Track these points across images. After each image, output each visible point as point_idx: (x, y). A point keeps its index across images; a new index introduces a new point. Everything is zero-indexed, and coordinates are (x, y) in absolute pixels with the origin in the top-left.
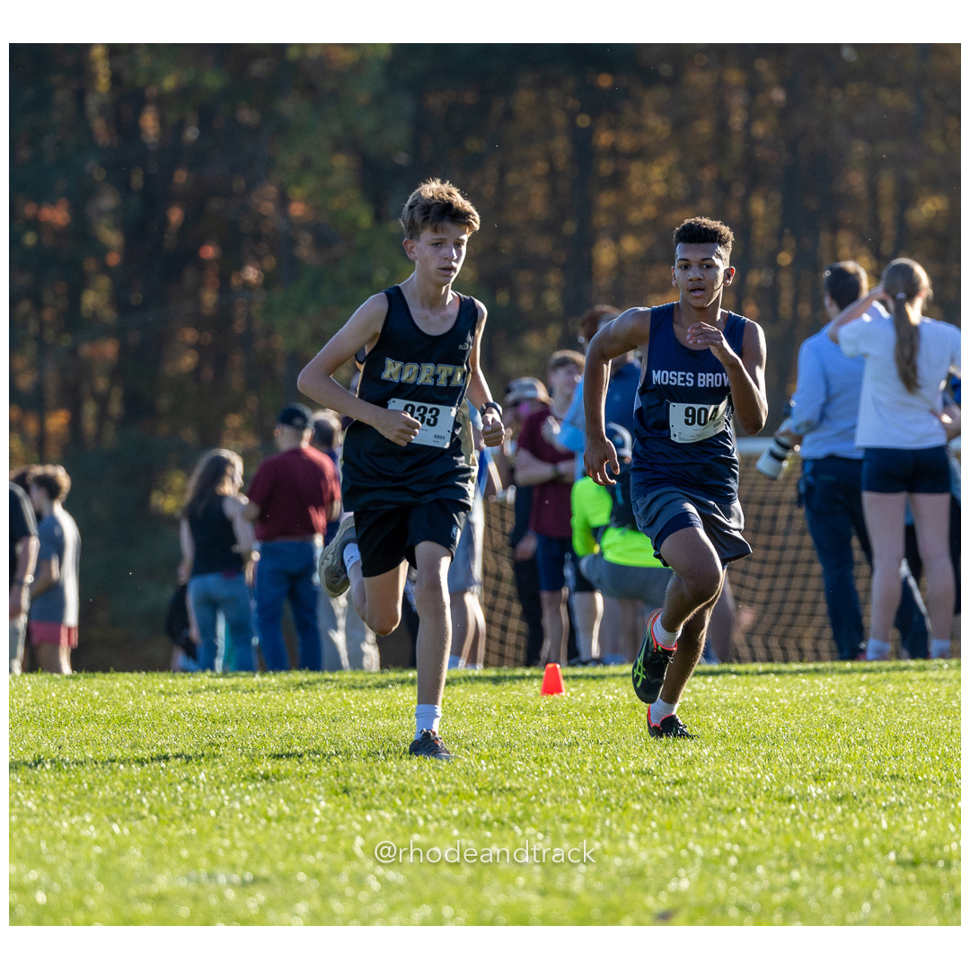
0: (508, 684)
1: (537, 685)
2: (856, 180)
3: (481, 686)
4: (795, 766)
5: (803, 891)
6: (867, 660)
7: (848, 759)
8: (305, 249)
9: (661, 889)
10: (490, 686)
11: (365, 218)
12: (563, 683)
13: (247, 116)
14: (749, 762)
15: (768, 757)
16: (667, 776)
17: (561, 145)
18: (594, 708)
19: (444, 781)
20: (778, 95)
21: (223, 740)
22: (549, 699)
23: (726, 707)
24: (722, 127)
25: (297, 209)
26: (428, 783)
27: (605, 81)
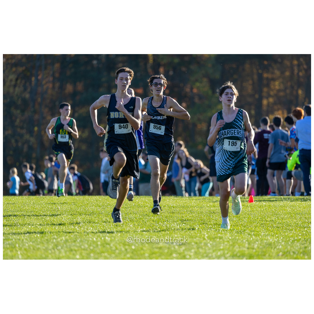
11: (210, 93)
17: (255, 77)
18: (261, 206)
22: (250, 203)
23: (291, 206)
24: (292, 73)
27: (266, 63)
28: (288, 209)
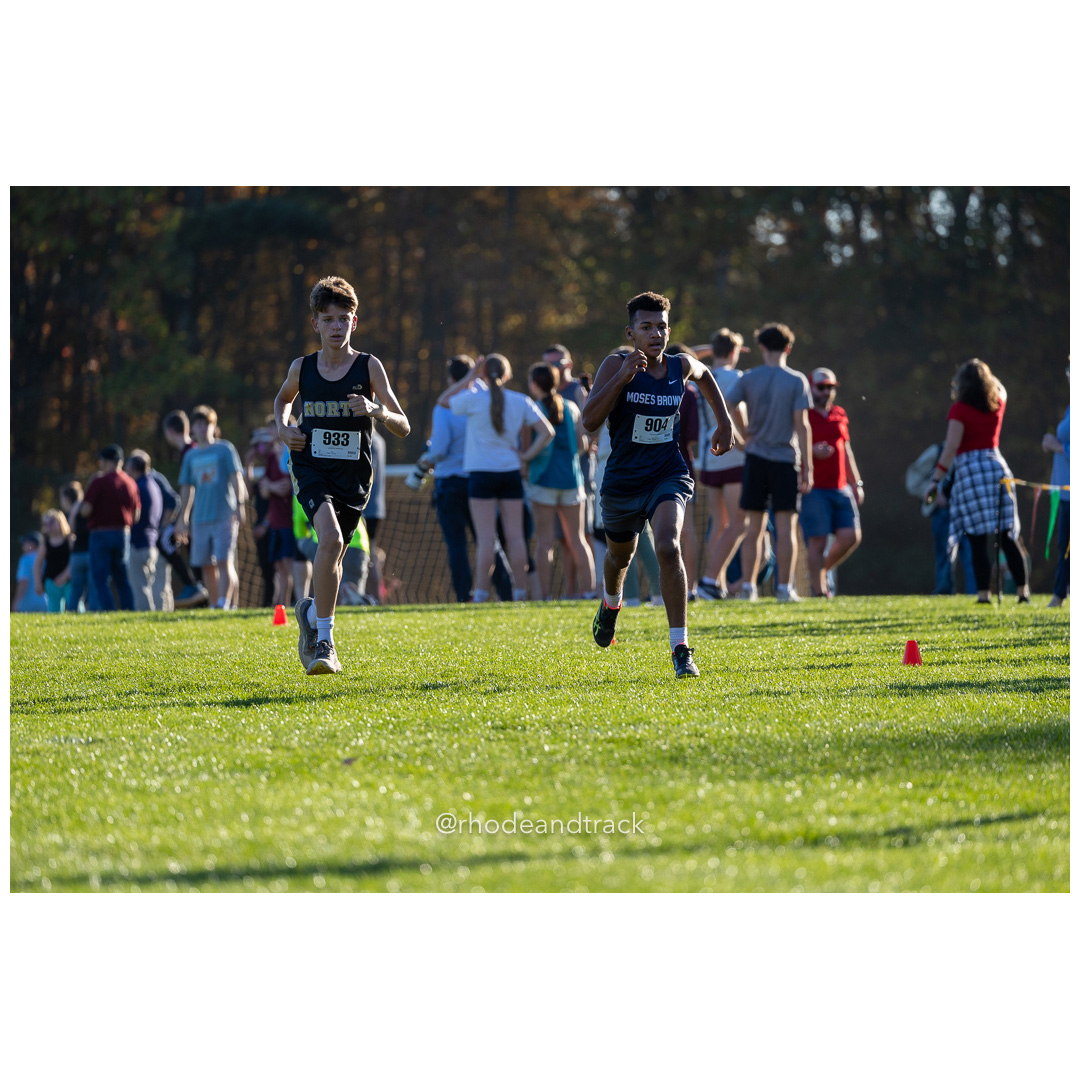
0: (252, 619)
1: (270, 619)
2: (467, 305)
3: (236, 620)
4: (429, 668)
5: (434, 745)
6: (474, 602)
7: (462, 663)
8: (126, 350)
9: (346, 745)
10: (241, 620)
11: (164, 330)
12: (287, 618)
13: (91, 267)
14: (401, 666)
15: (413, 663)
16: (351, 675)
17: (285, 285)
19: (213, 679)
20: (419, 253)
21: (75, 655)
22: (278, 628)
23: (387, 632)
24: (385, 274)
25: (122, 325)
26: (203, 680)
27: (312, 245)
28: (380, 640)
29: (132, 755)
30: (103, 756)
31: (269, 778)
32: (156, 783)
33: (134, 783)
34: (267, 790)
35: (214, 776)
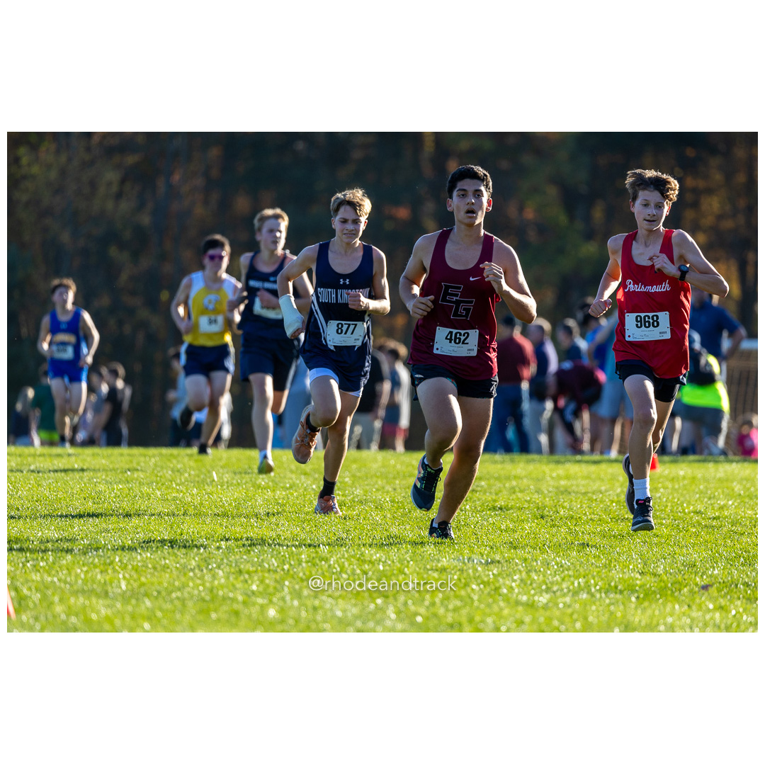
8: (532, 235)
9: (704, 573)
12: (658, 464)
18: (673, 478)
25: (529, 214)
29: (524, 574)
30: (499, 574)
31: (638, 598)
32: (544, 599)
33: (525, 598)
34: (636, 608)
35: (593, 595)
